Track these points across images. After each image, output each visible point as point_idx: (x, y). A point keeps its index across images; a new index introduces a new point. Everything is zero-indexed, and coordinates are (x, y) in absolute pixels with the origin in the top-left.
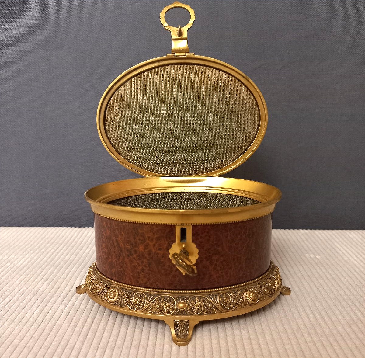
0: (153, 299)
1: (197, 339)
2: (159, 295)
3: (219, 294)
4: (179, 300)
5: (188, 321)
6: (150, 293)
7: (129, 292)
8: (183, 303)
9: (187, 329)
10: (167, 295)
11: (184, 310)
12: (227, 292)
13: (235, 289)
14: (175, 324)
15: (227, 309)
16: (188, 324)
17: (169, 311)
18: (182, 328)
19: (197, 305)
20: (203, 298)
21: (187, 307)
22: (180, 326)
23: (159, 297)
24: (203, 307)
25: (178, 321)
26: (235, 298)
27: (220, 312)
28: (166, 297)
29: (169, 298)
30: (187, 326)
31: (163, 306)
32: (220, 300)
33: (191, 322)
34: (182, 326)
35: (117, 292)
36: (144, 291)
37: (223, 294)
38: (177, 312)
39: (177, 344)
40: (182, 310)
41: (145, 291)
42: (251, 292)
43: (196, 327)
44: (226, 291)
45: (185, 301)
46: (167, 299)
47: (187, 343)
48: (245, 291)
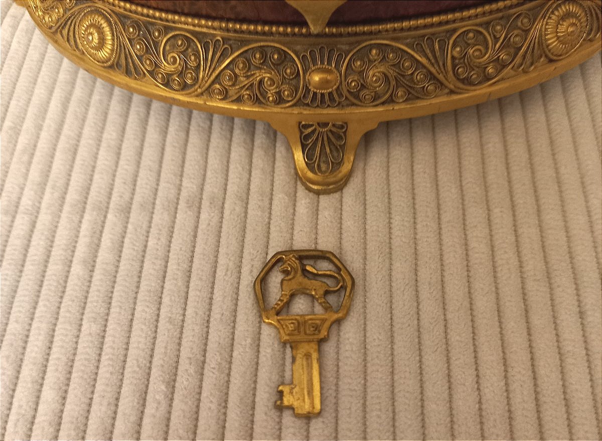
0: (224, 56)
1: (370, 172)
2: (244, 42)
3: (451, 35)
4: (315, 63)
5: (344, 126)
6: (214, 36)
7: (144, 28)
8: (328, 72)
9: (340, 146)
10: (273, 41)
11: (330, 94)
12: (480, 25)
13: (512, 11)
14: (301, 133)
15: (472, 84)
16: (345, 133)
17: (280, 96)
18: (326, 143)
19: (373, 76)
20: (395, 50)
21: (341, 83)
22: (317, 139)
23: (246, 51)
24: (393, 83)
25: (312, 125)
26: (506, 45)
27: (447, 94)
28: (269, 51)
29: (279, 54)
30: (339, 138)
31: (261, 82)
32: (453, 58)
33: (352, 127)
34: (325, 138)
35: (107, 30)
36: (191, 28)
37: (468, 31)
38: (308, 101)
39: (310, 190)
40: (323, 95)
41: (197, 29)
42: (563, 18)
43: (368, 139)
44: (478, 21)
45: (333, 66)
46: (271, 57)
47: (339, 186)
48: (542, 17)
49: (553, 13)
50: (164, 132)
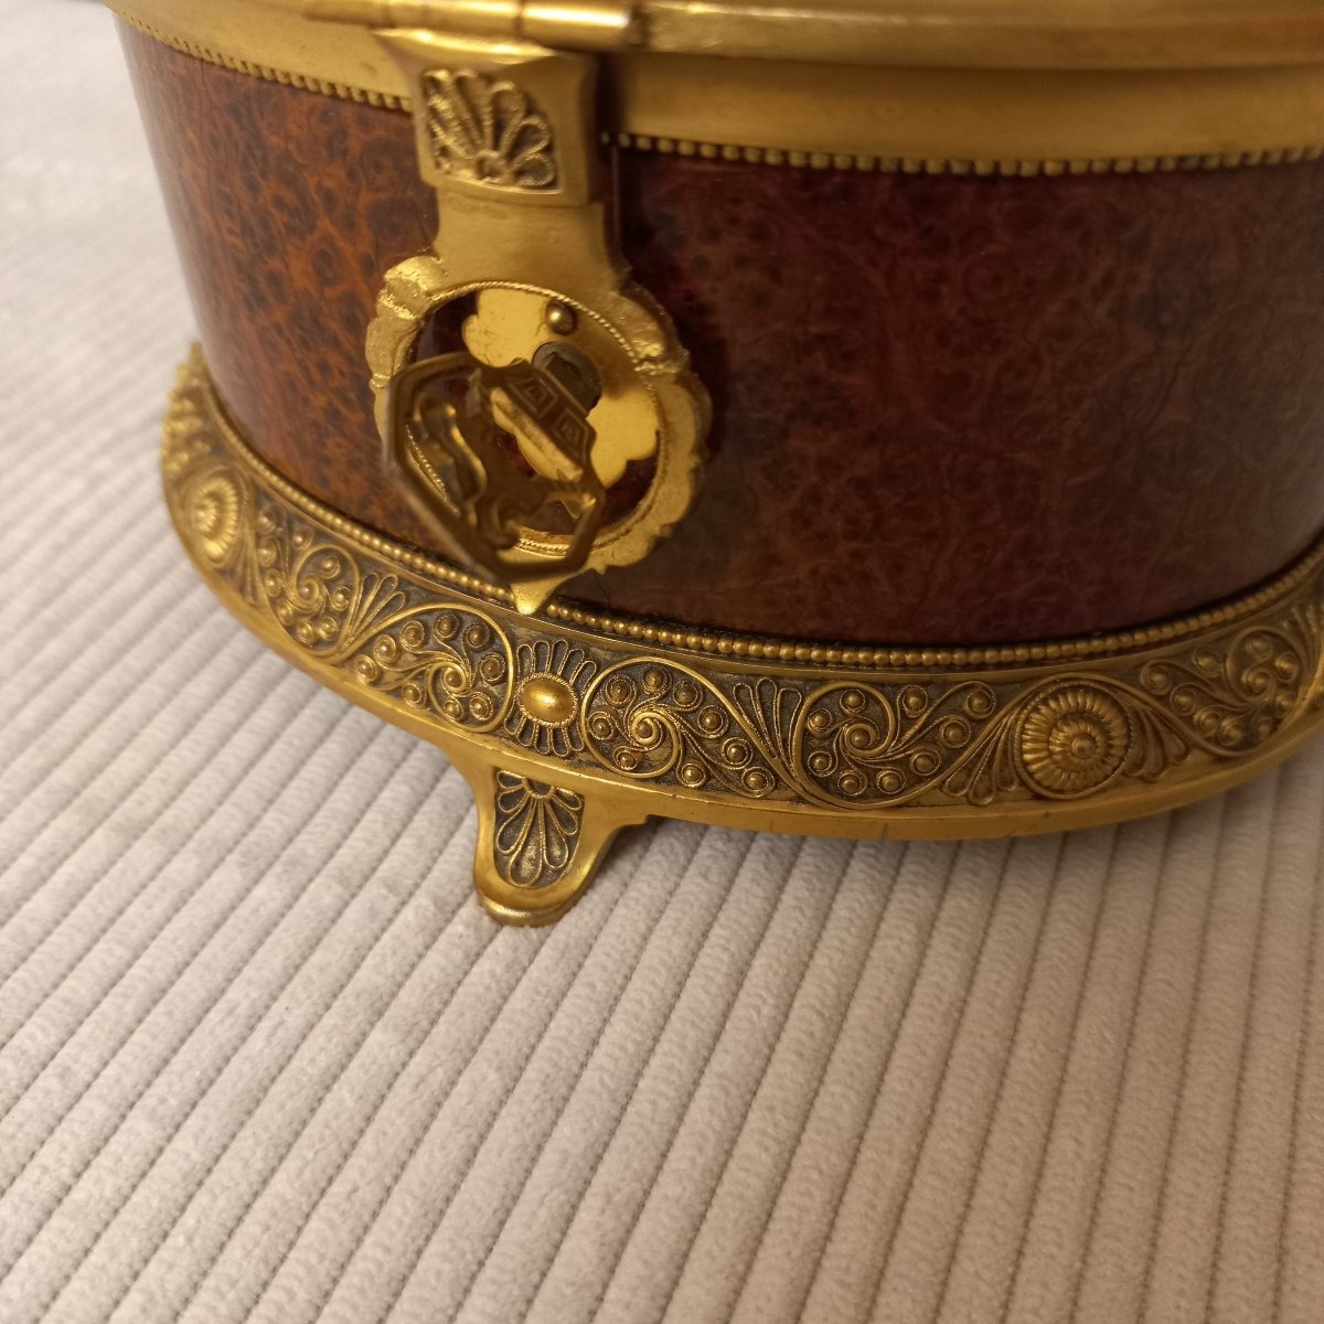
0: (391, 608)
2: (434, 596)
3: (814, 689)
4: (539, 668)
5: (577, 801)
6: (389, 570)
8: (559, 691)
9: (567, 838)
10: (479, 607)
11: (556, 731)
12: (879, 685)
13: (951, 676)
14: (498, 789)
15: (841, 794)
16: (579, 813)
17: (467, 710)
18: (541, 821)
19: (642, 722)
20: (693, 686)
21: (578, 717)
22: (525, 810)
23: (429, 612)
24: (678, 747)
25: (518, 782)
26: (926, 737)
27: (791, 800)
28: (468, 622)
29: (482, 634)
30: (566, 821)
31: (438, 673)
32: (805, 731)
33: (591, 809)
34: (541, 814)
36: (355, 544)
37: (851, 691)
38: (517, 732)
39: (485, 908)
40: (542, 729)
41: (365, 550)
42: (1067, 717)
44: (876, 675)
45: (572, 681)
46: (467, 636)
47: (546, 916)
48: (1019, 703)
49: (1045, 702)
50: (292, 713)
